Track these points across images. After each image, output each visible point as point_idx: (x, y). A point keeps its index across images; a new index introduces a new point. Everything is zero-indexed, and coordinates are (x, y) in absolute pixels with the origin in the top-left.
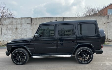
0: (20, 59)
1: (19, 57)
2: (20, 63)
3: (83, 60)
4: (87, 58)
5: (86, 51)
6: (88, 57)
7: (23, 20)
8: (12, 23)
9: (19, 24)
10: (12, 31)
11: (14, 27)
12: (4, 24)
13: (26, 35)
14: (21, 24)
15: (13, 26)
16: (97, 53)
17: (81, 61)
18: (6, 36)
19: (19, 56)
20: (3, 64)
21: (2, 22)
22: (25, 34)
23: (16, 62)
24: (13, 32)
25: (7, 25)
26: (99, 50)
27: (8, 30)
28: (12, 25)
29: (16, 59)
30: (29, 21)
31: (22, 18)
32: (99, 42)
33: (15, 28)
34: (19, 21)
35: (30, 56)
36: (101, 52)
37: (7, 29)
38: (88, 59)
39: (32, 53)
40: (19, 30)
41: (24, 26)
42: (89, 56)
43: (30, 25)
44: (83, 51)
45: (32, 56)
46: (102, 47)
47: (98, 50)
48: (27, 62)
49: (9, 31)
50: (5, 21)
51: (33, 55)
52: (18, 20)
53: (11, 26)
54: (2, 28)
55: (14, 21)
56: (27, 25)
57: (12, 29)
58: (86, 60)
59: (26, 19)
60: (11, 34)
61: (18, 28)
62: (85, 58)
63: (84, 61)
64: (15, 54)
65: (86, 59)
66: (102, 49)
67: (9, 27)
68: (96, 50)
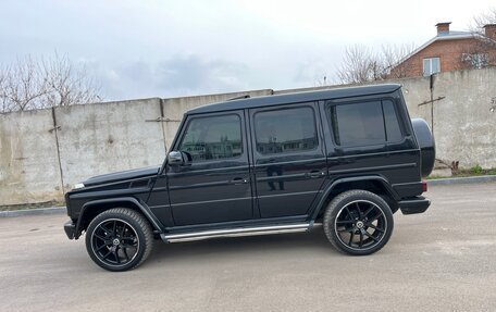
0: (118, 248)
1: (116, 241)
2: (119, 263)
3: (357, 238)
4: (371, 231)
5: (365, 207)
6: (373, 226)
7: (132, 110)
8: (92, 123)
9: (117, 124)
10: (96, 152)
11: (101, 135)
12: (67, 128)
13: (145, 162)
14: (126, 124)
15: (98, 132)
16: (405, 212)
17: (350, 244)
18: (74, 170)
19: (116, 237)
20: (60, 270)
21: (57, 118)
22: (143, 159)
23: (104, 259)
24: (100, 152)
25: (76, 131)
26: (414, 198)
27: (82, 148)
28: (94, 128)
29: (105, 251)
30: (153, 113)
31: (128, 103)
32: (413, 166)
33: (107, 137)
34: (118, 114)
35: (157, 237)
36: (422, 207)
37: (77, 145)
38: (375, 234)
39: (163, 226)
40: (118, 145)
41: (136, 131)
42: (375, 223)
43: (156, 126)
44: (352, 207)
45: (162, 236)
46: (423, 188)
47: (409, 198)
48: (145, 257)
49: (85, 150)
50: (67, 117)
51: (167, 232)
52: (113, 109)
53: (92, 132)
54: (60, 141)
55: (101, 112)
56: (147, 124)
57: (94, 142)
58: (366, 237)
59: (142, 104)
60: (93, 162)
61: (114, 137)
62: (363, 231)
63: (360, 244)
64: (100, 232)
65: (367, 234)
66: (423, 194)
67: (85, 135)
68: (403, 199)
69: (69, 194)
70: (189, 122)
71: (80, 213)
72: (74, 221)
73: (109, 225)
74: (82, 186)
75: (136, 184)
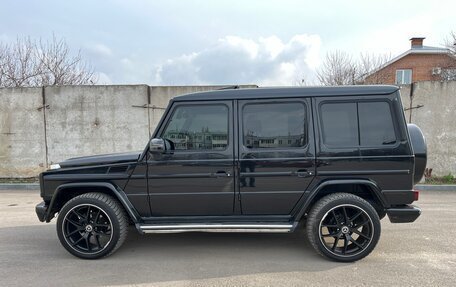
0: (90, 234)
1: (89, 228)
2: (90, 251)
3: (341, 243)
4: (355, 236)
6: (357, 232)
7: (120, 95)
8: (80, 104)
9: (104, 107)
10: (82, 133)
11: (88, 116)
12: (56, 107)
13: (129, 147)
14: (113, 108)
15: (85, 113)
16: (393, 220)
17: (333, 249)
18: (59, 149)
19: (89, 223)
20: (29, 252)
21: (47, 97)
22: (127, 143)
23: (75, 246)
24: (86, 133)
25: (64, 111)
26: (404, 206)
27: (68, 128)
28: (82, 109)
29: (77, 236)
30: (141, 99)
31: (117, 88)
32: (406, 173)
33: (93, 119)
34: (106, 97)
35: (131, 223)
37: (63, 125)
38: (360, 240)
39: (140, 215)
40: (104, 128)
41: (122, 115)
42: (360, 229)
43: (142, 112)
44: (340, 210)
45: (137, 226)
46: (415, 196)
47: (398, 206)
48: (117, 246)
49: (72, 130)
50: (56, 97)
51: (143, 222)
52: (102, 93)
53: (79, 113)
54: (48, 120)
55: (89, 95)
56: (134, 110)
57: (81, 123)
58: (350, 243)
59: (130, 90)
60: (78, 142)
61: (101, 120)
62: (348, 237)
63: (344, 249)
64: (73, 216)
65: (352, 240)
66: (414, 203)
67: (72, 116)
68: (392, 207)
69: (44, 174)
70: (175, 108)
71: (54, 196)
72: (47, 203)
73: (83, 210)
74: (57, 167)
75: (114, 170)
